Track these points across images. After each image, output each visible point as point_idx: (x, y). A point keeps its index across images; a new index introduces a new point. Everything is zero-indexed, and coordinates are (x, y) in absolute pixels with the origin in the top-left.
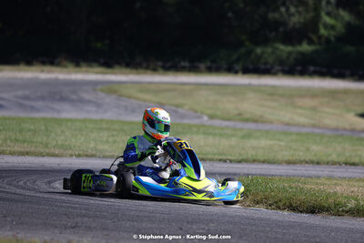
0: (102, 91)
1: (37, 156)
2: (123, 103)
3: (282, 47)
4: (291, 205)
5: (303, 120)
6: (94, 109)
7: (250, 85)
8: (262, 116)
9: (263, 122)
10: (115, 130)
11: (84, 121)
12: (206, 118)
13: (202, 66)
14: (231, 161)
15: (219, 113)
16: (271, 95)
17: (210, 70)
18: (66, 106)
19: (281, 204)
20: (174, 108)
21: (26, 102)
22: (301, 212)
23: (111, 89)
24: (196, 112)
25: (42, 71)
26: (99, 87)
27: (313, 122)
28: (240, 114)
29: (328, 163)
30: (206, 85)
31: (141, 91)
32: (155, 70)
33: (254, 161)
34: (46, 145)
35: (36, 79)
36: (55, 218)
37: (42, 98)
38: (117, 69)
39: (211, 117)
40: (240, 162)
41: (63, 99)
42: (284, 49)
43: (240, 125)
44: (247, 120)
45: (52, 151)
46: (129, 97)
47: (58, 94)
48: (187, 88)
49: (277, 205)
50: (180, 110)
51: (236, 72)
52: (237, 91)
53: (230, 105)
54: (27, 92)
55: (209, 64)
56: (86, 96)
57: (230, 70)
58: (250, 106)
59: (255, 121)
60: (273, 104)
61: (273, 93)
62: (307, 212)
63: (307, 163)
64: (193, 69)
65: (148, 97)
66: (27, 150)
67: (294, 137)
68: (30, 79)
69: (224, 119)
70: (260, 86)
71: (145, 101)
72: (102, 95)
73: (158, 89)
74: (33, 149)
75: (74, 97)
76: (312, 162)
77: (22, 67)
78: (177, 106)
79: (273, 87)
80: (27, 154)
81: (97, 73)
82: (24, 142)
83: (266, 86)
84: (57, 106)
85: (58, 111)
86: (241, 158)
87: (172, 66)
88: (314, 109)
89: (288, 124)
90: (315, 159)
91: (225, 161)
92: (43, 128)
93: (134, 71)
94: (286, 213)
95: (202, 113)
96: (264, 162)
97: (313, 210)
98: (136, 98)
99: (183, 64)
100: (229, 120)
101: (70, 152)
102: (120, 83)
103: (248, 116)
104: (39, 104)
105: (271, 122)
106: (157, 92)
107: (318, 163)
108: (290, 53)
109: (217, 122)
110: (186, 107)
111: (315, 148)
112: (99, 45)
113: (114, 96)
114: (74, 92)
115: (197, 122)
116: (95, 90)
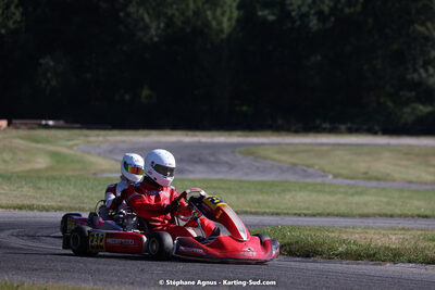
2: (257, 164)
7: (389, 145)
8: (388, 175)
9: (385, 180)
10: (221, 188)
12: (330, 177)
13: (343, 127)
14: (305, 215)
17: (351, 131)
18: (200, 168)
20: (305, 168)
23: (249, 151)
24: (324, 171)
25: (187, 135)
26: (238, 149)
28: (366, 173)
29: (400, 216)
32: (297, 132)
33: (328, 215)
35: (180, 142)
39: (336, 176)
40: (314, 216)
41: (200, 161)
44: (370, 179)
46: (265, 158)
47: (197, 156)
48: (325, 148)
50: (310, 170)
51: (375, 133)
52: (373, 151)
53: (362, 165)
55: (349, 125)
56: (224, 158)
57: (371, 131)
58: (382, 166)
59: (378, 179)
60: (405, 163)
61: (408, 153)
64: (333, 130)
65: (284, 158)
68: (173, 143)
69: (347, 178)
71: (280, 161)
73: (296, 150)
75: (212, 159)
78: (308, 166)
81: (239, 136)
84: (190, 169)
85: (191, 172)
86: (315, 212)
89: (411, 182)
91: (300, 215)
93: (276, 133)
95: (329, 172)
98: (274, 160)
99: (324, 126)
100: (352, 178)
103: (374, 174)
105: (394, 181)
107: (391, 216)
109: (339, 181)
110: (317, 167)
112: (245, 108)
113: (252, 157)
114: (213, 154)
115: (319, 180)
116: (233, 152)
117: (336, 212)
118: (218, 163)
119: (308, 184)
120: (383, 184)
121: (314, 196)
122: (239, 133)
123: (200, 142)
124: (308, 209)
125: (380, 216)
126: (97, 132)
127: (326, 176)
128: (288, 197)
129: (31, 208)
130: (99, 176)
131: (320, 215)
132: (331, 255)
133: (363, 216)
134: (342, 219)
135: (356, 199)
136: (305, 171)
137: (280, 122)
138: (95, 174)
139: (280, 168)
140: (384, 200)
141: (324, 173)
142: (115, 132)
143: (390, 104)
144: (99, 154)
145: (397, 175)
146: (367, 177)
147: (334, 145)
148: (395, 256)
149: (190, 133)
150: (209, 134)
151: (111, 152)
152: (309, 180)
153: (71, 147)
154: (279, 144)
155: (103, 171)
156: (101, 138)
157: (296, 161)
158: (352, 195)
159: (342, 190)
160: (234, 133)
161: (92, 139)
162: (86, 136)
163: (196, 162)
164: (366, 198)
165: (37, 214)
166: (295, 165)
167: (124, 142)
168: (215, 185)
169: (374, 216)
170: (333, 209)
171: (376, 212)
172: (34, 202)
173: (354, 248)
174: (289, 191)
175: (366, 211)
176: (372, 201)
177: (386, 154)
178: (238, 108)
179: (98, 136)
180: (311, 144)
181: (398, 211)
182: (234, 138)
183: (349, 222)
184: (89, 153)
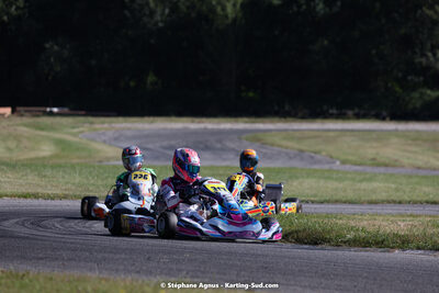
0: (247, 139)
2: (264, 151)
6: (232, 156)
7: (397, 130)
8: (396, 161)
9: (394, 166)
12: (338, 163)
13: (350, 113)
15: (350, 158)
17: (358, 117)
23: (256, 138)
24: (331, 157)
25: (193, 122)
26: (244, 136)
28: (374, 159)
31: (284, 139)
33: (336, 202)
35: (185, 129)
39: (344, 162)
40: (322, 203)
41: (206, 148)
43: (369, 169)
44: (378, 165)
46: (272, 145)
47: (203, 143)
48: (332, 134)
50: (318, 157)
51: (383, 119)
52: (381, 137)
53: (370, 151)
55: (356, 110)
56: (230, 145)
57: (379, 117)
58: (390, 152)
59: (386, 165)
61: (417, 138)
64: (341, 116)
65: (290, 144)
69: (356, 164)
71: (287, 148)
73: (302, 136)
75: (219, 146)
77: (173, 118)
78: (315, 153)
81: (245, 122)
89: (419, 168)
93: (283, 120)
95: (337, 158)
97: (315, 242)
98: (279, 146)
99: (331, 111)
100: (360, 165)
103: (382, 160)
105: (403, 167)
106: (300, 139)
109: (348, 167)
110: (324, 153)
112: (251, 94)
113: (258, 144)
114: (220, 141)
115: (327, 167)
116: (240, 139)
117: (344, 199)
118: (223, 149)
119: (316, 171)
120: (390, 170)
121: (322, 182)
122: (246, 119)
123: (205, 129)
124: (315, 196)
125: (389, 202)
126: (102, 119)
127: (334, 163)
128: (295, 184)
129: (36, 196)
130: (105, 163)
131: (328, 202)
132: (340, 242)
133: (371, 202)
134: (350, 206)
135: (364, 185)
136: (312, 157)
137: (287, 108)
138: (100, 162)
139: (287, 154)
140: (393, 186)
141: (332, 159)
142: (121, 119)
143: (397, 89)
144: (105, 142)
145: (405, 161)
146: (375, 163)
147: (342, 130)
148: (404, 243)
149: (197, 120)
150: (216, 120)
151: (116, 139)
152: (316, 167)
153: (75, 135)
154: (286, 130)
155: (108, 159)
156: (106, 125)
157: (303, 148)
158: (361, 181)
159: (349, 176)
160: (240, 119)
161: (97, 126)
162: (92, 123)
163: (202, 149)
164: (375, 185)
165: (41, 202)
166: (302, 151)
167: (129, 129)
168: (221, 172)
169: (383, 202)
170: (341, 195)
171: (385, 198)
172: (40, 190)
173: (363, 235)
174: (297, 178)
175: (374, 197)
176: (380, 188)
177: (394, 140)
178: (244, 94)
179: (103, 123)
180: (318, 130)
181: (406, 198)
182: (241, 124)
183: (357, 208)
184: (93, 140)
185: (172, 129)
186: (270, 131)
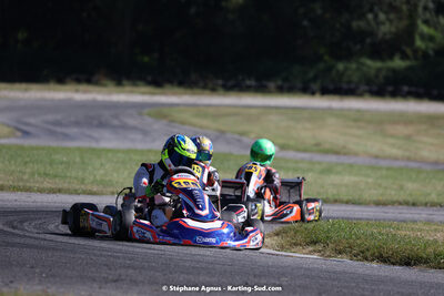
0: (149, 115)
1: (71, 193)
3: (369, 62)
4: (381, 256)
5: (395, 152)
7: (330, 110)
8: (344, 147)
9: (345, 154)
11: (128, 151)
13: (272, 85)
15: (292, 143)
16: (356, 120)
17: (281, 90)
18: (106, 133)
19: (368, 254)
20: (237, 136)
21: (59, 129)
22: (394, 264)
23: (160, 112)
25: (77, 91)
26: (146, 111)
27: (407, 154)
28: (317, 145)
29: (426, 204)
30: (277, 108)
31: (197, 116)
32: (214, 90)
33: (336, 201)
34: (83, 181)
35: (70, 100)
36: (93, 269)
37: (77, 124)
38: (168, 88)
39: (283, 148)
41: (102, 125)
42: (372, 65)
43: (318, 157)
45: (89, 187)
46: (183, 123)
47: (95, 119)
48: (253, 111)
49: (363, 255)
50: (245, 139)
51: (313, 93)
52: (316, 116)
53: (305, 133)
54: (59, 117)
55: (280, 83)
56: (131, 122)
57: (306, 90)
58: (330, 134)
59: (337, 153)
60: (360, 132)
61: (358, 118)
62: (400, 265)
63: (400, 204)
64: (261, 89)
65: (205, 122)
66: (60, 186)
67: (384, 172)
68: (60, 100)
69: (298, 150)
70: (342, 110)
71: (201, 127)
72: (149, 120)
73: (218, 113)
74: (66, 186)
75: (115, 122)
76: (407, 203)
77: (52, 85)
78: (242, 134)
79: (358, 111)
80: (60, 191)
81: (144, 93)
82: (56, 176)
83: (350, 110)
84: (95, 133)
85: (97, 140)
87: (234, 85)
88: (408, 138)
89: (377, 157)
90: (410, 199)
92: (78, 159)
93: (189, 91)
94: (375, 265)
96: (347, 203)
97: (408, 262)
98: (195, 126)
99: (248, 82)
100: (305, 151)
101: (111, 189)
102: (172, 105)
103: (327, 146)
104: (73, 131)
105: (356, 154)
106: (216, 117)
107: (414, 204)
108: (379, 70)
109: (290, 154)
111: (410, 186)
112: (146, 59)
113: (164, 122)
114: (115, 117)
116: (140, 114)
118: (125, 127)
123: (94, 101)
136: (239, 140)
146: (322, 149)
149: (83, 87)
157: (223, 128)
166: (223, 132)
177: (331, 121)
178: (139, 58)
185: (52, 100)
186: (178, 105)
